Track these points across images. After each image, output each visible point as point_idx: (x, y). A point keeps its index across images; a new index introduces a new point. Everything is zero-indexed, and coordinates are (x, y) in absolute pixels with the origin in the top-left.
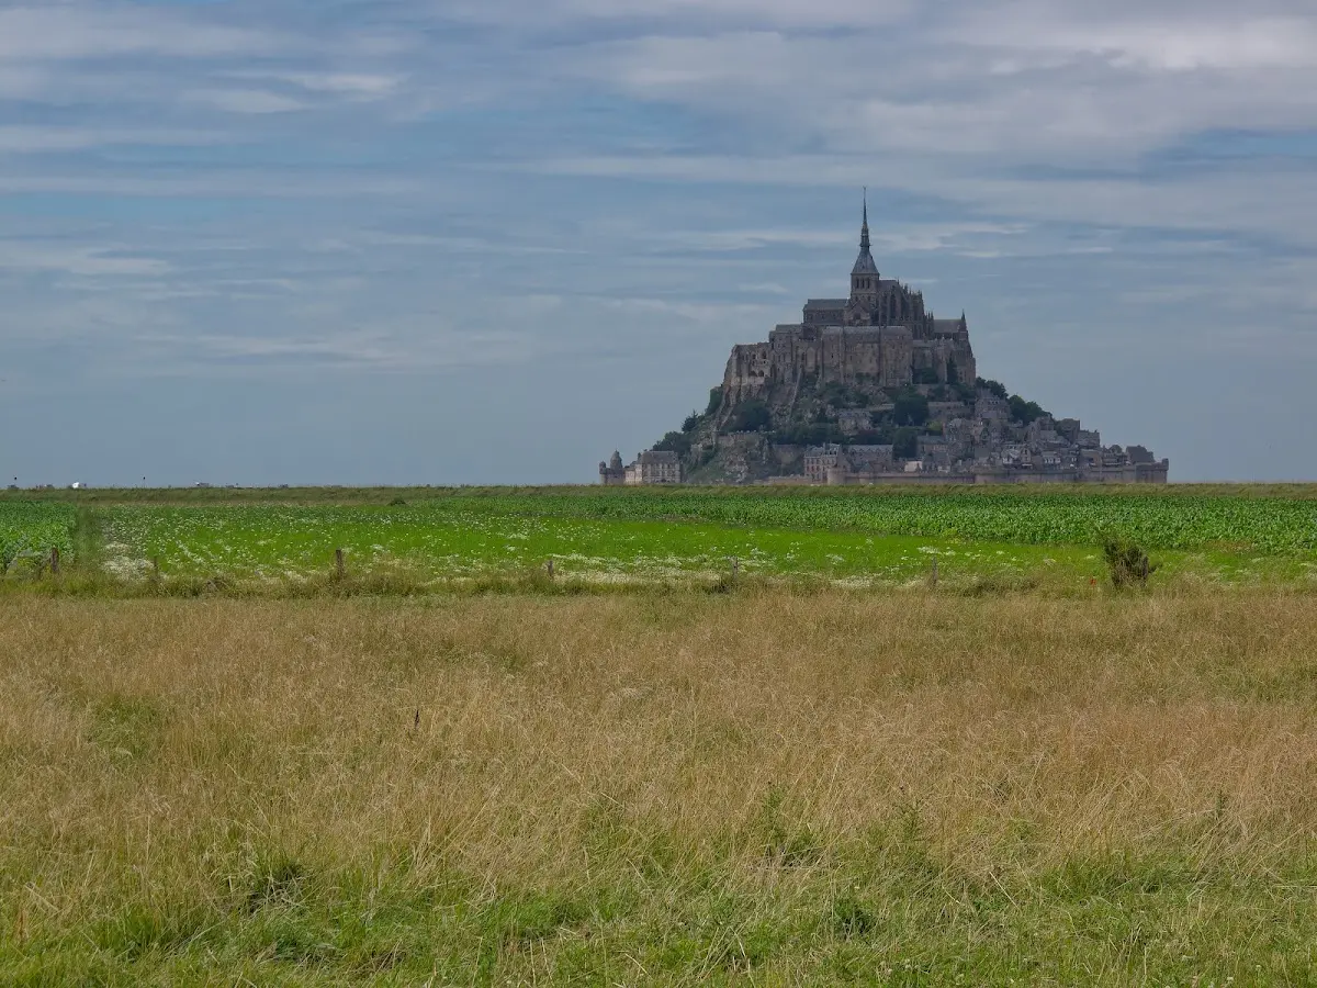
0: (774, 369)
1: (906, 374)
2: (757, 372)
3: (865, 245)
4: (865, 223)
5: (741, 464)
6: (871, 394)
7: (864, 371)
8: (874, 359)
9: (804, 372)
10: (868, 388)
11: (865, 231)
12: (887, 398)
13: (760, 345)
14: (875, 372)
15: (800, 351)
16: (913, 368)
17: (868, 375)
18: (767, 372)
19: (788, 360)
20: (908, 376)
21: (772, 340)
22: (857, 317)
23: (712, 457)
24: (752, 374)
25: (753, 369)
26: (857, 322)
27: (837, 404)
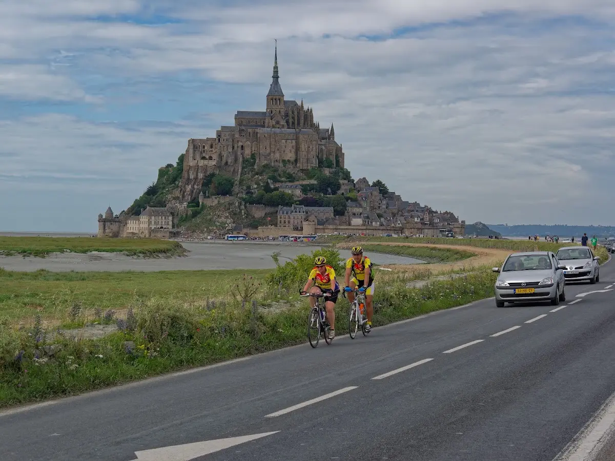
0: (221, 156)
1: (314, 161)
2: (207, 157)
3: (276, 77)
4: (276, 63)
5: (227, 217)
6: (294, 173)
7: (286, 158)
8: (293, 150)
9: (243, 158)
10: (290, 169)
11: (276, 68)
12: (305, 177)
13: (208, 139)
14: (292, 159)
15: (240, 144)
16: (318, 157)
17: (289, 161)
18: (215, 156)
19: (230, 150)
20: (315, 163)
21: (219, 136)
22: (278, 123)
23: (199, 213)
24: (204, 158)
25: (204, 155)
26: (278, 126)
27: (275, 180)
